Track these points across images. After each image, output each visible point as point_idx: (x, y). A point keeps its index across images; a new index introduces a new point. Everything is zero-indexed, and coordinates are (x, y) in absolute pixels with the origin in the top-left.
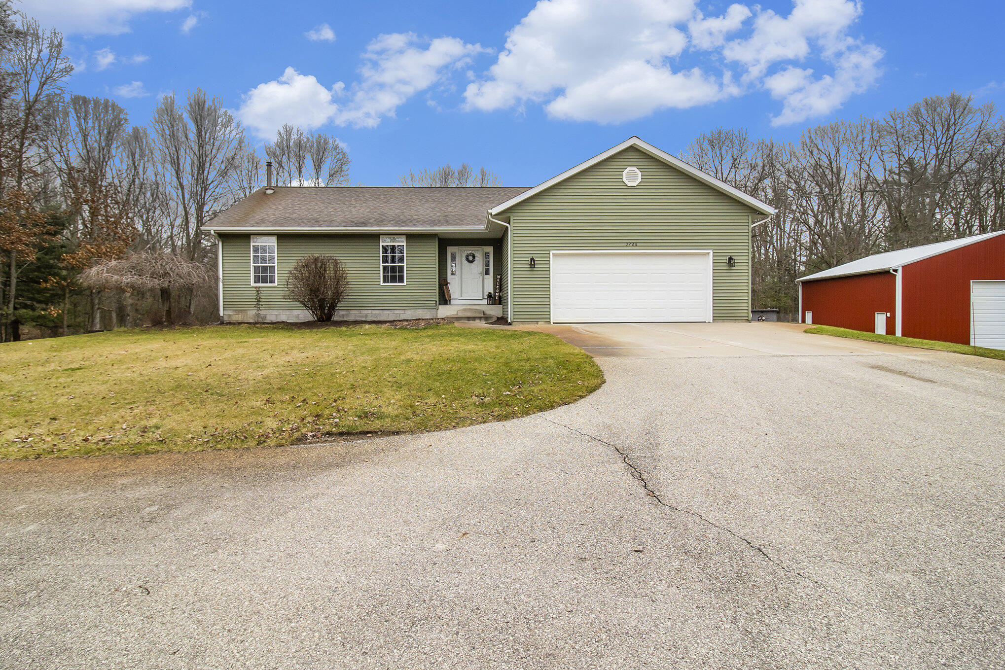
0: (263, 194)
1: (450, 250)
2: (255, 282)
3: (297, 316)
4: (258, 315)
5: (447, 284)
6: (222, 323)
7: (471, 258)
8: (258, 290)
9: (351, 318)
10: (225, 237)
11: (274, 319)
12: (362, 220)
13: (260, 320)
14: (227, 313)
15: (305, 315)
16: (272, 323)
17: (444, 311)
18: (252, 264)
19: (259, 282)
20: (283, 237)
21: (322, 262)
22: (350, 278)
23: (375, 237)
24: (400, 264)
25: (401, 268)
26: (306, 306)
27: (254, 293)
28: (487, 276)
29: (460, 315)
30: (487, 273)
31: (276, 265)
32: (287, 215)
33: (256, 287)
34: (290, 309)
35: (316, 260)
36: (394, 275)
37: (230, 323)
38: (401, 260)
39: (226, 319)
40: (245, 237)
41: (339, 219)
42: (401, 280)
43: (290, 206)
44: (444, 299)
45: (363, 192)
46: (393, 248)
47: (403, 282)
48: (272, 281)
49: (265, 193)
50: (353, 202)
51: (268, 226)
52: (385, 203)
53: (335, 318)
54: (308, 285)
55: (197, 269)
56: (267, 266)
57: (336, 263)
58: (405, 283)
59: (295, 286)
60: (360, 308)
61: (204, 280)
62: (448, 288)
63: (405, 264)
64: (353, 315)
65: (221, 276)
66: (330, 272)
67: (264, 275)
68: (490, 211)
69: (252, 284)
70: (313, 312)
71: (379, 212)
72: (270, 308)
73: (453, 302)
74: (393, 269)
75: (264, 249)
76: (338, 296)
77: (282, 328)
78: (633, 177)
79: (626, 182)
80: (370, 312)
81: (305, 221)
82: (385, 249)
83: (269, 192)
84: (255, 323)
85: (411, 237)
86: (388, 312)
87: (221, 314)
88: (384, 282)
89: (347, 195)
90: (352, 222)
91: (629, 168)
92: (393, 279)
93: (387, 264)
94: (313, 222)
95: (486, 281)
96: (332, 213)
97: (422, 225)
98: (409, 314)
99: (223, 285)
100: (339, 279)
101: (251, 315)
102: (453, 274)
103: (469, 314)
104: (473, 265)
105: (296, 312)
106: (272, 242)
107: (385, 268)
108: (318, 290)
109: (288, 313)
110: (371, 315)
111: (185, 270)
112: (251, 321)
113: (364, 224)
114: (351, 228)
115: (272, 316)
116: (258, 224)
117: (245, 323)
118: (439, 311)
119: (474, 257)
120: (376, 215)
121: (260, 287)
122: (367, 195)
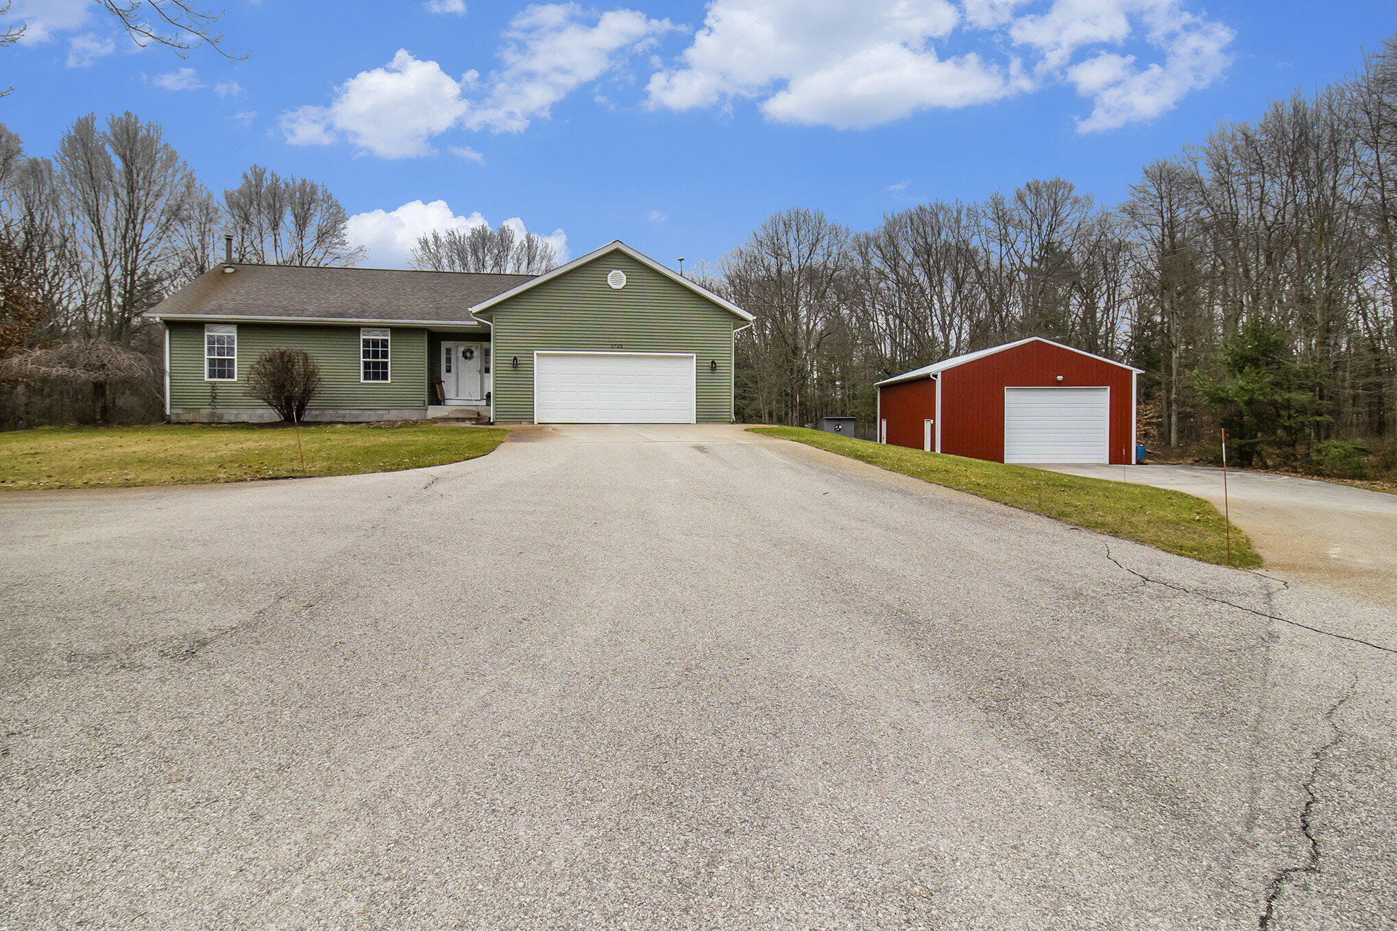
0: (220, 273)
1: (445, 345)
2: (210, 377)
3: (261, 416)
4: (213, 414)
5: (440, 383)
6: (169, 422)
7: (468, 355)
8: (213, 386)
9: (326, 419)
10: (172, 325)
11: (233, 419)
12: (340, 310)
13: (216, 420)
14: (175, 411)
15: (271, 415)
16: (231, 423)
17: (434, 412)
18: (206, 357)
19: (214, 377)
20: (243, 327)
21: (289, 356)
22: (322, 374)
23: (355, 330)
24: (384, 360)
25: (385, 365)
26: (270, 404)
27: (209, 390)
28: (486, 375)
29: (451, 416)
30: (487, 371)
31: (235, 357)
32: (250, 302)
33: (210, 383)
34: (254, 407)
35: (282, 354)
36: (376, 371)
37: (178, 423)
38: (385, 355)
39: (173, 418)
40: (198, 327)
41: (311, 309)
42: (385, 377)
43: (255, 289)
44: (436, 397)
45: (347, 275)
46: (375, 343)
47: (387, 379)
48: (231, 376)
49: (223, 272)
50: (333, 287)
51: (226, 314)
52: (371, 289)
53: (306, 418)
54: (273, 381)
55: (139, 361)
56: (225, 359)
57: (306, 357)
58: (389, 381)
59: (257, 382)
60: (336, 408)
61: (148, 373)
62: (441, 388)
63: (389, 360)
64: (329, 415)
65: (168, 369)
66: (299, 368)
67: (221, 368)
68: (470, 309)
69: (206, 378)
70: (279, 411)
71: (361, 300)
72: (228, 406)
73: (448, 402)
74: (376, 365)
75: (220, 340)
76: (308, 393)
77: (242, 428)
78: (618, 281)
79: (611, 284)
80: (348, 412)
81: (271, 309)
82: (366, 343)
83: (229, 270)
84: (209, 424)
85: (396, 331)
86: (370, 412)
87: (168, 413)
88: (365, 379)
89: (327, 277)
90: (328, 312)
91: (614, 272)
92: (376, 377)
93: (368, 360)
94: (281, 310)
95: (486, 380)
96: (305, 300)
97: (408, 318)
98: (393, 415)
99: (171, 379)
100: (310, 375)
101: (205, 413)
102: (449, 371)
103: (461, 416)
104: (469, 362)
105: (260, 412)
106: (232, 332)
107: (365, 363)
108: (283, 386)
109: (250, 412)
110: (350, 415)
111: (127, 362)
112: (205, 420)
113: (342, 315)
114: (325, 319)
115: (230, 415)
116: (214, 312)
117: (196, 423)
118: (428, 412)
119: (472, 352)
120: (357, 305)
121: (215, 383)
122: (350, 278)
